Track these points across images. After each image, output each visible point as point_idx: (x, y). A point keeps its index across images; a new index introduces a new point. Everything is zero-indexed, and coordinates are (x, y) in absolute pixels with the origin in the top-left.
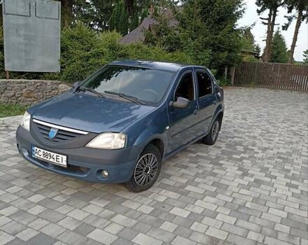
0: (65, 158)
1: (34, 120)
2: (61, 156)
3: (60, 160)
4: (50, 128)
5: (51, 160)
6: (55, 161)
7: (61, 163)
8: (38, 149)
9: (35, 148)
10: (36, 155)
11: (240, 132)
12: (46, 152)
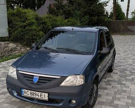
0: (47, 95)
1: (20, 72)
2: (44, 94)
3: (43, 96)
4: (33, 76)
5: (37, 97)
6: (40, 97)
7: (44, 98)
8: (26, 91)
9: (24, 90)
10: (25, 94)
11: (121, 62)
12: (32, 92)
